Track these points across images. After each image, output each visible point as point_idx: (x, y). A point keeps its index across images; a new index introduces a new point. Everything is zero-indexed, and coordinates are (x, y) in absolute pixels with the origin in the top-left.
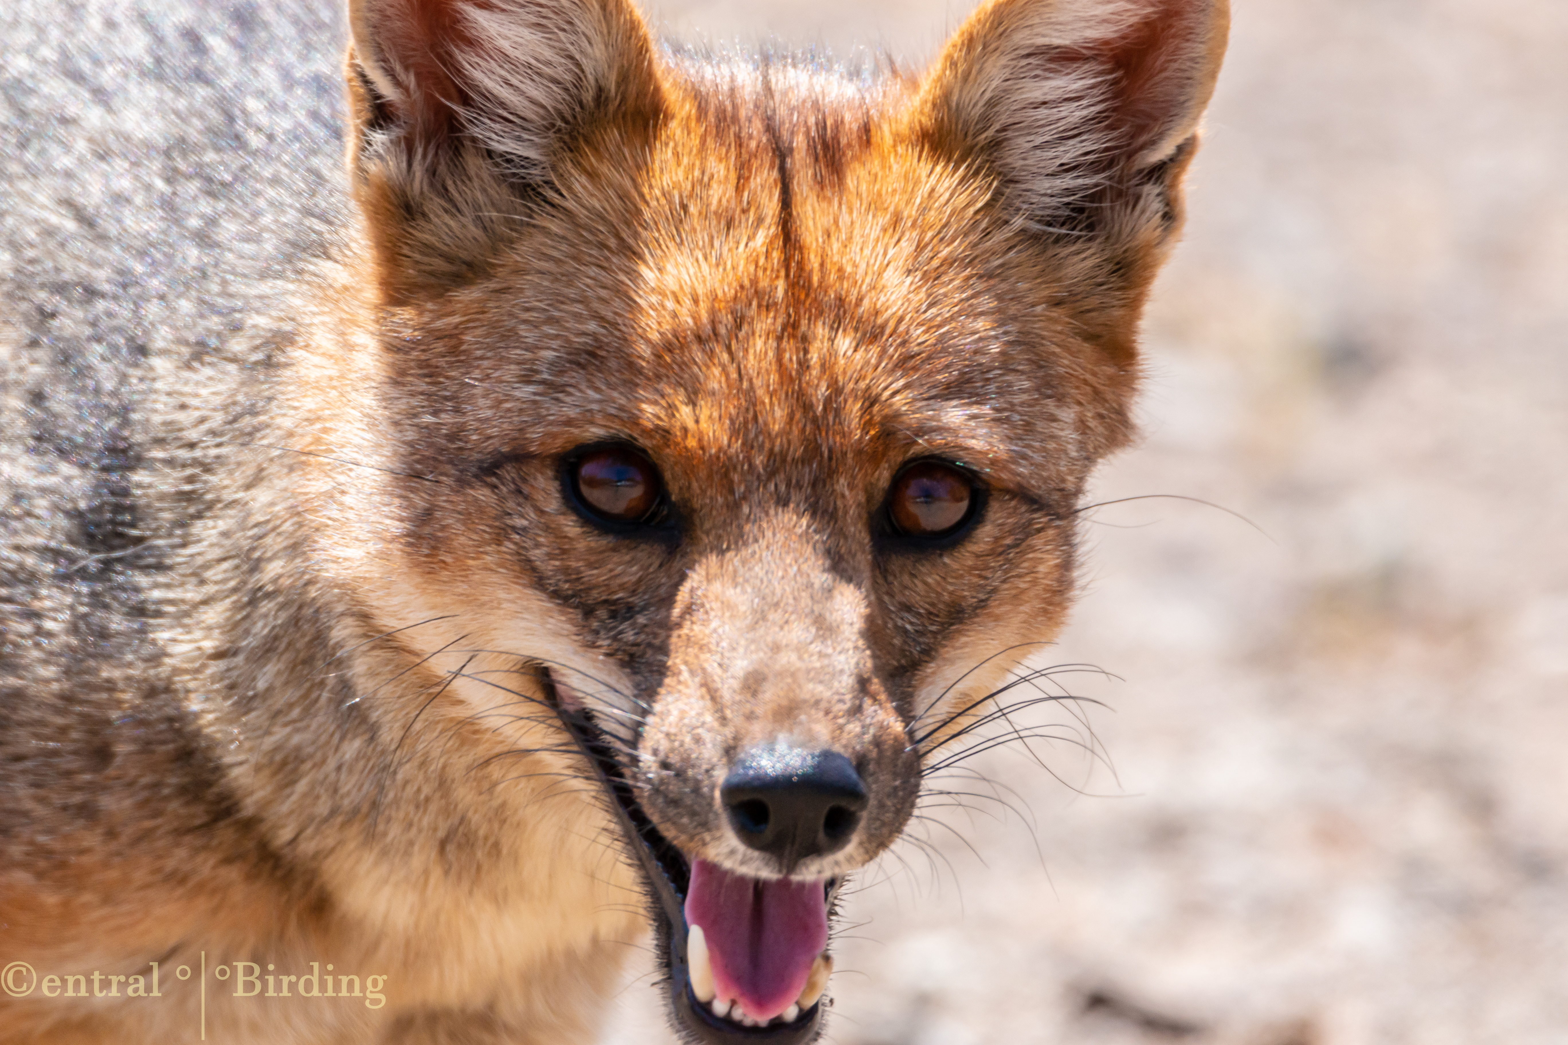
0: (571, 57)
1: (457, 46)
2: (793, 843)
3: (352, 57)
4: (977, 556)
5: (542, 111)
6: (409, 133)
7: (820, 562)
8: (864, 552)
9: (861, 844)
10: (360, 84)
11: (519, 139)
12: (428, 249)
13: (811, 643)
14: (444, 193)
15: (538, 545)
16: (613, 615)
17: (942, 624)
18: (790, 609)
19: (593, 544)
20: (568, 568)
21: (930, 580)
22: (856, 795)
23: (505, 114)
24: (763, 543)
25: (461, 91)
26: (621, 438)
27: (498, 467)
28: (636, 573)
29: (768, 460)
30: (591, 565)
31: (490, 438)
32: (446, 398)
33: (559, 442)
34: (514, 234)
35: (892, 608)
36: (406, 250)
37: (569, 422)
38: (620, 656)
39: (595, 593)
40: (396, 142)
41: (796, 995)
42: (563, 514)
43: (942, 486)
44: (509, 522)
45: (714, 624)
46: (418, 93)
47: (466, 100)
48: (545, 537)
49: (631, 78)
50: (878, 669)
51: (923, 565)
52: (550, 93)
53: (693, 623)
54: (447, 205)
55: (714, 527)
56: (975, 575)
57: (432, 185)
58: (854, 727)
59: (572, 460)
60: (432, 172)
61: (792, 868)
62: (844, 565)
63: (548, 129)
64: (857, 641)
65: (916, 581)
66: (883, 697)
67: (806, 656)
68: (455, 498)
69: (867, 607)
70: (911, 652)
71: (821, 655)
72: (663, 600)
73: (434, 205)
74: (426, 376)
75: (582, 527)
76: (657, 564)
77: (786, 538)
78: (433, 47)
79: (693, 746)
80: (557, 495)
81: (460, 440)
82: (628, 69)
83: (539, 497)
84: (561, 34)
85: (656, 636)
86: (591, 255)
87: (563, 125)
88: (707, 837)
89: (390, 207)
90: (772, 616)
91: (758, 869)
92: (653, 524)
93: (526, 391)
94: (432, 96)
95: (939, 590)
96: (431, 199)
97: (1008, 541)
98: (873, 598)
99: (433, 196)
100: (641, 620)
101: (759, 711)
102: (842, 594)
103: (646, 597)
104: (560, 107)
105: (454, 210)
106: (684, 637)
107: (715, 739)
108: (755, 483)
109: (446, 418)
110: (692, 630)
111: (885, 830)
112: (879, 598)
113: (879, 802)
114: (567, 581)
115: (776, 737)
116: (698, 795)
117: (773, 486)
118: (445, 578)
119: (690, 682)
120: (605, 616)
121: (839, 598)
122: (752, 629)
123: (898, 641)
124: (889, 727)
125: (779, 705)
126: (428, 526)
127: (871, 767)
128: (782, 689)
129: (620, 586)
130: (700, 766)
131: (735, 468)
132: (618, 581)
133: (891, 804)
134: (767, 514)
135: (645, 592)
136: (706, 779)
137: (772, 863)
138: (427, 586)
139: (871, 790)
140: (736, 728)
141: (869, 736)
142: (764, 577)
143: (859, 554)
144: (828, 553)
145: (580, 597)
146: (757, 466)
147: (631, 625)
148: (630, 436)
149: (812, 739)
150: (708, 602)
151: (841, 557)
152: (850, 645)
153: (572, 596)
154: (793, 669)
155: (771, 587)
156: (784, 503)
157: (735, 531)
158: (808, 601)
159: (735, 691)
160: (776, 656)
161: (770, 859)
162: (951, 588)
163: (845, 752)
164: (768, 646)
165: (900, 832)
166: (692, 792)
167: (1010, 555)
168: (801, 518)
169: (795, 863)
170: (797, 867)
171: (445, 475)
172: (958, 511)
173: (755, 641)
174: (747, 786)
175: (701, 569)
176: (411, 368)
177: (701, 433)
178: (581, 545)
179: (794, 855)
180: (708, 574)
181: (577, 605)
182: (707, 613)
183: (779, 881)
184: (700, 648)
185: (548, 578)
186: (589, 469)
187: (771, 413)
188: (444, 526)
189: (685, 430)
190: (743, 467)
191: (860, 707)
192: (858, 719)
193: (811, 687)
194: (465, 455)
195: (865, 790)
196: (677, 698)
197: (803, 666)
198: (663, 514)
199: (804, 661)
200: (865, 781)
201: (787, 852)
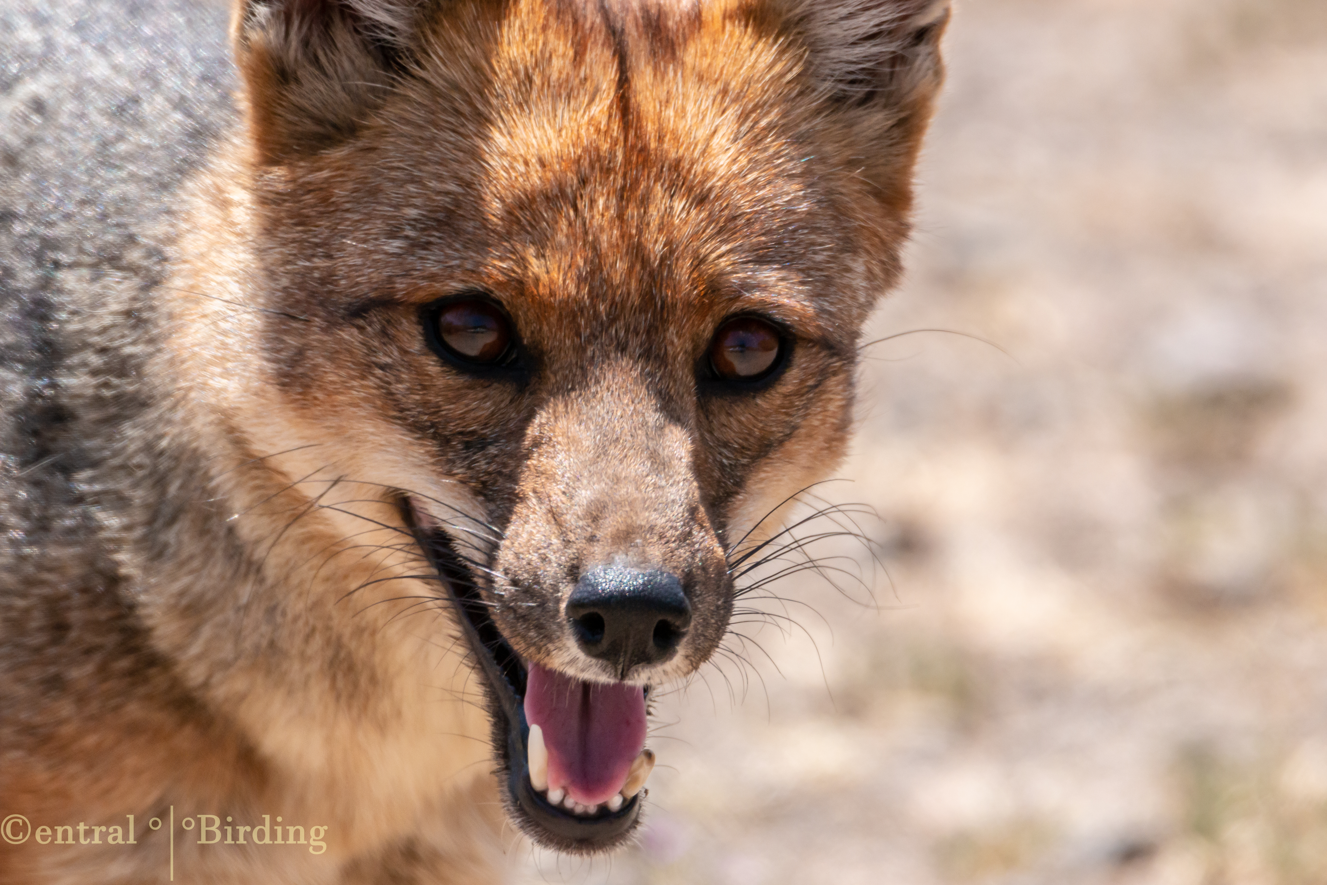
2: (626, 652)
4: (785, 396)
6: (288, 8)
7: (653, 402)
8: (690, 394)
9: (687, 657)
11: (386, 9)
12: (300, 109)
13: (647, 475)
14: (316, 61)
15: (399, 381)
16: (468, 446)
17: (751, 457)
18: (628, 445)
19: (451, 382)
20: (427, 402)
21: (743, 419)
22: (680, 610)
24: (605, 384)
26: (478, 291)
27: (366, 311)
28: (489, 408)
29: (611, 308)
30: (449, 401)
31: (358, 284)
32: (317, 245)
33: (423, 293)
34: (379, 101)
35: (711, 444)
36: (280, 111)
37: (432, 277)
38: (473, 484)
39: (451, 426)
40: (276, 15)
41: (620, 785)
42: (425, 354)
43: (755, 338)
44: (374, 359)
45: (560, 457)
48: (407, 374)
50: (703, 498)
51: (738, 406)
53: (540, 455)
54: (317, 72)
55: (562, 368)
56: (782, 413)
57: (305, 54)
58: (684, 553)
59: (431, 309)
60: (306, 43)
61: (623, 676)
62: (672, 405)
63: (411, 4)
64: (686, 474)
65: (731, 419)
66: (707, 524)
67: (643, 487)
68: (326, 338)
69: (693, 443)
70: (726, 485)
71: (656, 487)
72: (512, 433)
73: (306, 73)
74: (297, 224)
75: (442, 366)
76: (507, 401)
77: (625, 380)
79: (540, 564)
80: (420, 338)
81: (331, 284)
83: (405, 338)
85: (505, 465)
86: (447, 122)
88: (551, 647)
89: (268, 72)
90: (612, 451)
91: (597, 675)
92: (504, 365)
93: (395, 245)
95: (751, 427)
96: (304, 66)
97: (811, 383)
98: (697, 435)
99: (305, 64)
100: (493, 450)
101: (599, 534)
102: (671, 432)
103: (497, 430)
105: (324, 77)
106: (532, 467)
107: (560, 559)
108: (599, 329)
109: (318, 262)
110: (540, 461)
111: (707, 645)
112: (702, 435)
113: (704, 619)
114: (426, 414)
115: (613, 558)
116: (544, 608)
117: (614, 332)
118: (317, 413)
119: (537, 508)
120: (460, 446)
121: (670, 435)
122: (594, 462)
123: (717, 474)
124: (713, 552)
125: (618, 529)
126: (301, 366)
127: (697, 588)
128: (621, 516)
129: (474, 419)
130: (545, 583)
131: (582, 312)
132: (472, 415)
133: (713, 621)
134: (609, 358)
135: (495, 426)
136: (552, 593)
137: (608, 669)
138: (299, 420)
139: (696, 609)
140: (577, 549)
141: (697, 560)
142: (605, 416)
143: (685, 396)
144: (659, 394)
145: (437, 428)
146: (600, 313)
147: (483, 455)
148: (486, 289)
149: (645, 561)
150: (555, 436)
151: (671, 398)
152: (680, 478)
153: (431, 427)
154: (631, 498)
155: (612, 425)
156: (622, 348)
157: (579, 372)
158: (644, 438)
159: (578, 517)
160: (616, 487)
161: (606, 666)
162: (761, 425)
163: (675, 573)
164: (608, 478)
165: (717, 647)
166: (538, 606)
167: (811, 395)
168: (636, 362)
169: (628, 670)
170: (630, 674)
171: (316, 315)
172: (769, 358)
173: (597, 473)
174: (586, 601)
175: (548, 407)
176: (283, 218)
177: (551, 281)
178: (440, 382)
179: (627, 663)
180: (555, 412)
181: (434, 436)
182: (554, 446)
183: (615, 686)
184: (547, 478)
185: (409, 410)
186: (450, 318)
187: (613, 265)
188: (314, 365)
189: (537, 280)
190: (589, 313)
191: (690, 533)
192: (688, 544)
193: (647, 514)
194: (335, 298)
195: (690, 608)
196: (525, 522)
197: (639, 496)
198: (514, 356)
199: (641, 491)
200: (691, 600)
201: (621, 659)
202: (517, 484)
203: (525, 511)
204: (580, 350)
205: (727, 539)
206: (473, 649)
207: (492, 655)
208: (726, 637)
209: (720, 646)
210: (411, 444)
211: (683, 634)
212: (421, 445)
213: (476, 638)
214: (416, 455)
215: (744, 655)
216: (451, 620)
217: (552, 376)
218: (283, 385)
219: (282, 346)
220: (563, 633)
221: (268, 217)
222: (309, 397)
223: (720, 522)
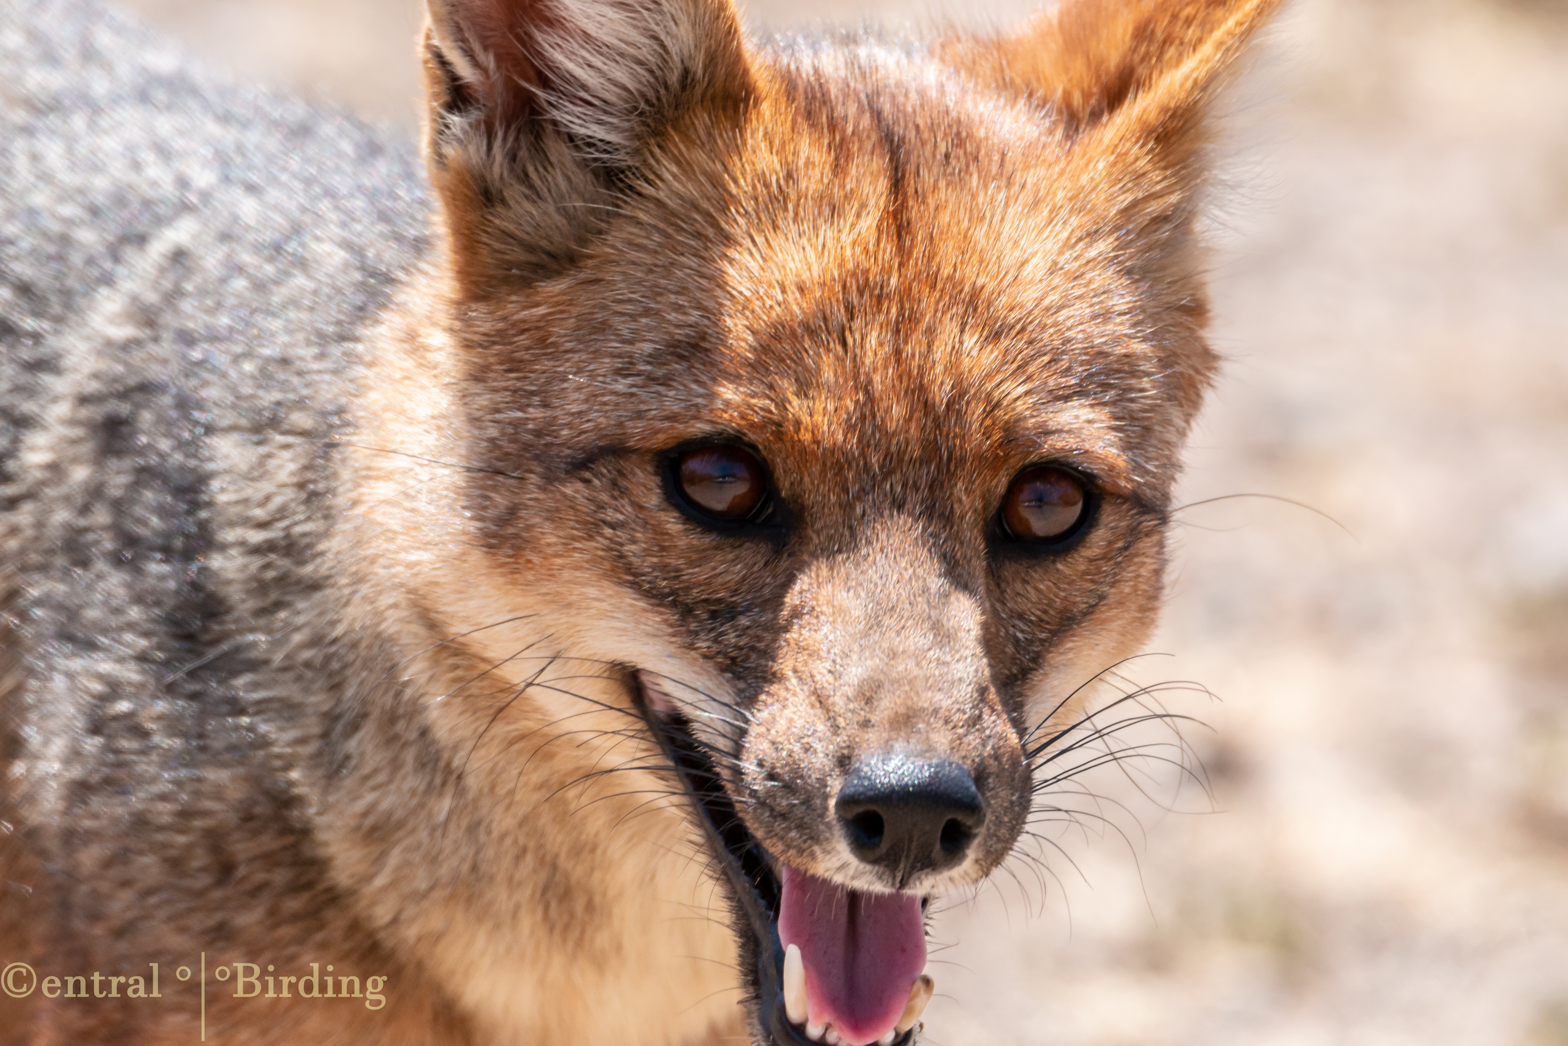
0: (656, 38)
1: (536, 26)
2: (907, 857)
3: (428, 37)
4: (1091, 561)
5: (624, 94)
6: (488, 116)
7: (937, 566)
8: (979, 557)
9: (977, 861)
10: (438, 66)
11: (600, 123)
12: (508, 236)
13: (929, 649)
14: (525, 179)
15: (634, 541)
16: (714, 615)
17: (1050, 631)
18: (906, 615)
19: (695, 542)
20: (666, 566)
21: (1042, 587)
22: (972, 808)
23: (590, 98)
24: (877, 546)
25: (540, 74)
26: (729, 434)
27: (593, 462)
28: (739, 572)
29: (885, 459)
30: (691, 564)
31: (583, 432)
32: (533, 393)
33: (661, 437)
34: (604, 225)
35: (1004, 615)
36: (484, 238)
37: (672, 418)
38: (720, 659)
39: (695, 593)
40: (475, 126)
41: (894, 1021)
42: (663, 510)
43: (1057, 490)
44: (602, 516)
45: (825, 629)
46: (497, 75)
47: (545, 83)
48: (643, 533)
49: (720, 59)
50: (994, 678)
51: (1036, 571)
52: (634, 75)
53: (801, 627)
54: (527, 191)
55: (825, 526)
56: (1087, 580)
57: (512, 170)
58: (973, 740)
59: (672, 456)
60: (513, 157)
61: (903, 884)
62: (959, 570)
63: (632, 113)
64: (974, 648)
65: (1029, 588)
66: (999, 707)
67: (924, 663)
68: (542, 496)
69: (983, 614)
70: (1021, 661)
71: (940, 663)
72: (767, 601)
73: (514, 192)
75: (684, 524)
76: (762, 564)
77: (902, 541)
78: (511, 27)
79: (802, 755)
80: (658, 491)
81: (549, 435)
82: (716, 51)
83: (638, 491)
84: (645, 13)
85: (759, 639)
86: (688, 245)
87: (647, 108)
88: (816, 849)
89: (469, 193)
90: (887, 621)
91: (871, 883)
92: (758, 521)
93: (622, 385)
94: (511, 79)
95: (1051, 596)
96: (511, 185)
97: (1120, 544)
98: (987, 605)
99: (513, 182)
100: (744, 621)
101: (874, 719)
102: (958, 600)
103: (749, 597)
104: (645, 89)
105: (535, 197)
106: (792, 642)
107: (827, 748)
108: (870, 483)
109: (533, 412)
110: (801, 635)
111: (999, 846)
112: (992, 606)
113: (997, 817)
114: (665, 579)
115: (892, 746)
116: (809, 807)
117: (888, 487)
118: (531, 578)
119: (798, 689)
120: (705, 616)
121: (956, 603)
122: (866, 635)
123: (1010, 649)
124: (1006, 739)
125: (897, 713)
126: (512, 525)
127: (990, 780)
128: (899, 697)
129: (721, 585)
130: (810, 777)
131: (850, 465)
132: (720, 580)
133: (1006, 819)
134: (882, 516)
135: (748, 592)
136: (819, 789)
137: (885, 877)
138: (510, 587)
139: (989, 805)
140: (849, 736)
141: (988, 748)
142: (879, 582)
143: (974, 559)
144: (944, 557)
145: (678, 595)
146: (872, 465)
147: (732, 627)
148: (739, 432)
149: (930, 749)
150: (818, 605)
151: (957, 562)
152: (968, 653)
153: (669, 595)
154: (911, 676)
155: (886, 592)
156: (899, 505)
157: (847, 533)
158: (925, 606)
159: (848, 699)
160: (892, 662)
161: (883, 873)
162: (1063, 594)
163: (964, 763)
164: (883, 652)
165: (1011, 849)
166: (803, 803)
167: (1120, 559)
168: (916, 520)
169: (909, 878)
170: (911, 882)
171: (531, 472)
172: (1072, 513)
173: (869, 647)
174: (862, 797)
175: (810, 570)
176: (492, 364)
177: (815, 426)
178: (682, 542)
179: (908, 869)
180: (818, 576)
181: (674, 604)
182: (817, 617)
183: (891, 896)
184: (810, 655)
185: (643, 575)
186: (694, 465)
187: (889, 410)
188: (528, 526)
189: (798, 423)
190: (858, 465)
191: (980, 717)
192: (978, 730)
193: (930, 694)
194: (554, 451)
195: (983, 805)
196: (784, 707)
197: (921, 673)
198: (770, 510)
199: (922, 668)
200: (983, 794)
201: (902, 866)
202: (774, 661)
203: (783, 693)
204: (847, 507)
205: (1024, 722)
206: (716, 856)
207: (739, 864)
208: (1023, 838)
209: (1015, 848)
210: (645, 610)
211: (975, 836)
212: (657, 612)
213: (720, 843)
214: (650, 623)
215: (1042, 860)
216: (691, 822)
217: (814, 537)
218: (491, 546)
219: (488, 503)
220: (832, 834)
221: (475, 363)
222: (522, 561)
223: (1016, 703)
